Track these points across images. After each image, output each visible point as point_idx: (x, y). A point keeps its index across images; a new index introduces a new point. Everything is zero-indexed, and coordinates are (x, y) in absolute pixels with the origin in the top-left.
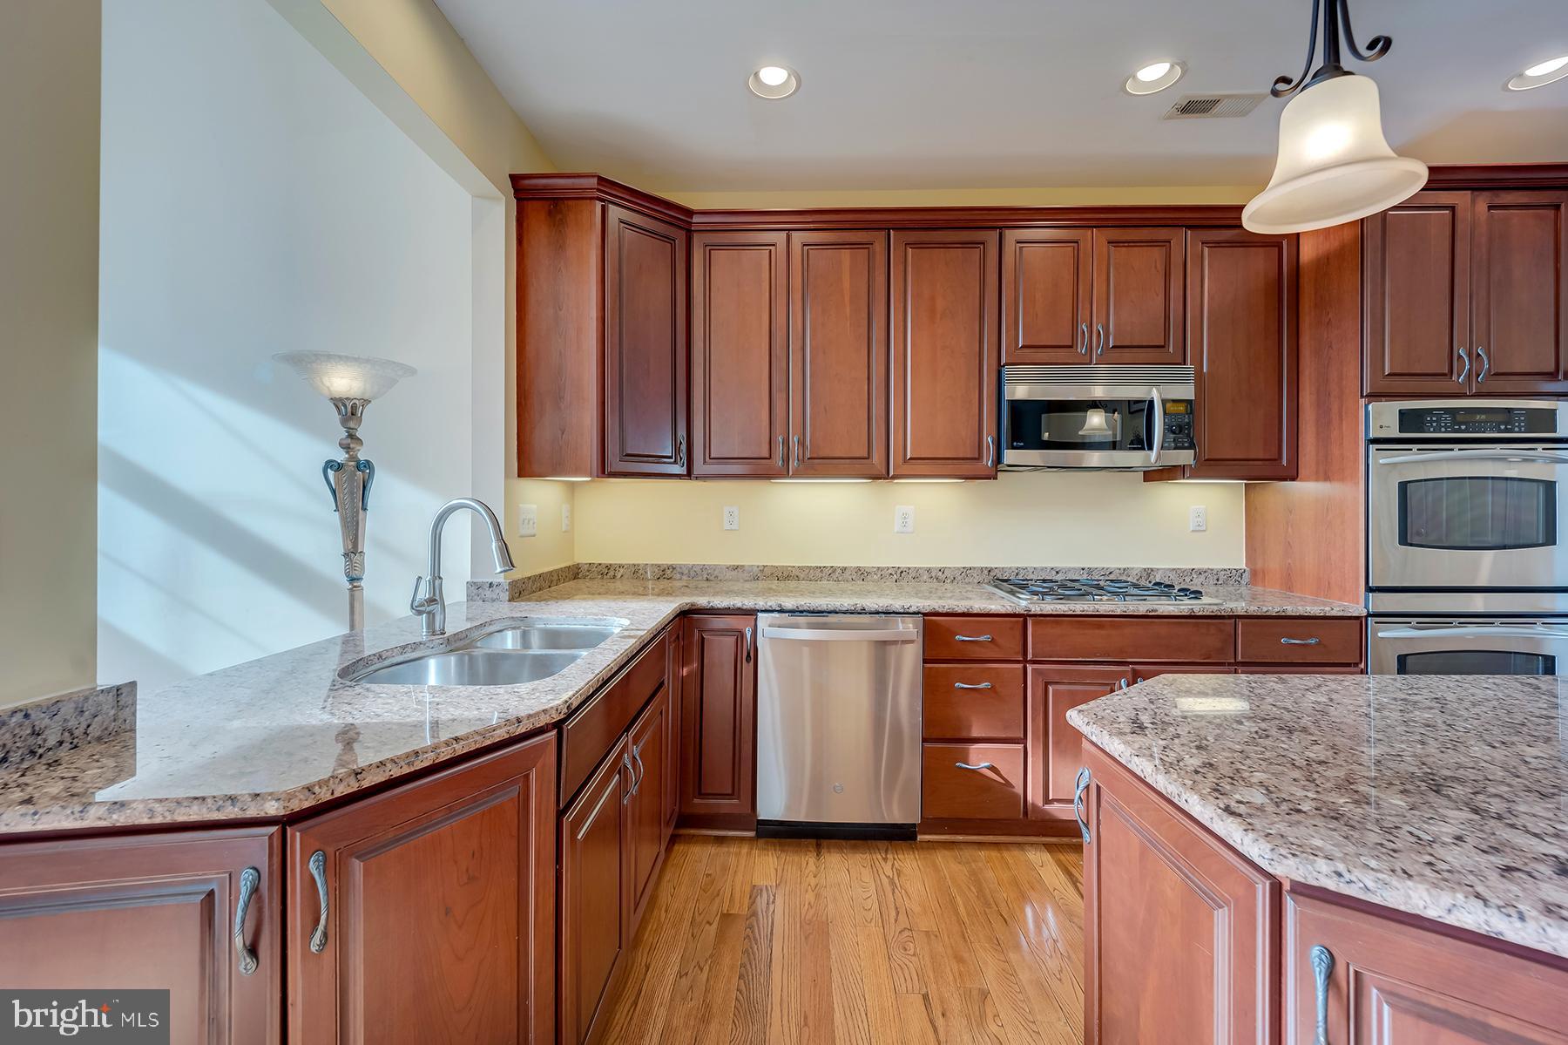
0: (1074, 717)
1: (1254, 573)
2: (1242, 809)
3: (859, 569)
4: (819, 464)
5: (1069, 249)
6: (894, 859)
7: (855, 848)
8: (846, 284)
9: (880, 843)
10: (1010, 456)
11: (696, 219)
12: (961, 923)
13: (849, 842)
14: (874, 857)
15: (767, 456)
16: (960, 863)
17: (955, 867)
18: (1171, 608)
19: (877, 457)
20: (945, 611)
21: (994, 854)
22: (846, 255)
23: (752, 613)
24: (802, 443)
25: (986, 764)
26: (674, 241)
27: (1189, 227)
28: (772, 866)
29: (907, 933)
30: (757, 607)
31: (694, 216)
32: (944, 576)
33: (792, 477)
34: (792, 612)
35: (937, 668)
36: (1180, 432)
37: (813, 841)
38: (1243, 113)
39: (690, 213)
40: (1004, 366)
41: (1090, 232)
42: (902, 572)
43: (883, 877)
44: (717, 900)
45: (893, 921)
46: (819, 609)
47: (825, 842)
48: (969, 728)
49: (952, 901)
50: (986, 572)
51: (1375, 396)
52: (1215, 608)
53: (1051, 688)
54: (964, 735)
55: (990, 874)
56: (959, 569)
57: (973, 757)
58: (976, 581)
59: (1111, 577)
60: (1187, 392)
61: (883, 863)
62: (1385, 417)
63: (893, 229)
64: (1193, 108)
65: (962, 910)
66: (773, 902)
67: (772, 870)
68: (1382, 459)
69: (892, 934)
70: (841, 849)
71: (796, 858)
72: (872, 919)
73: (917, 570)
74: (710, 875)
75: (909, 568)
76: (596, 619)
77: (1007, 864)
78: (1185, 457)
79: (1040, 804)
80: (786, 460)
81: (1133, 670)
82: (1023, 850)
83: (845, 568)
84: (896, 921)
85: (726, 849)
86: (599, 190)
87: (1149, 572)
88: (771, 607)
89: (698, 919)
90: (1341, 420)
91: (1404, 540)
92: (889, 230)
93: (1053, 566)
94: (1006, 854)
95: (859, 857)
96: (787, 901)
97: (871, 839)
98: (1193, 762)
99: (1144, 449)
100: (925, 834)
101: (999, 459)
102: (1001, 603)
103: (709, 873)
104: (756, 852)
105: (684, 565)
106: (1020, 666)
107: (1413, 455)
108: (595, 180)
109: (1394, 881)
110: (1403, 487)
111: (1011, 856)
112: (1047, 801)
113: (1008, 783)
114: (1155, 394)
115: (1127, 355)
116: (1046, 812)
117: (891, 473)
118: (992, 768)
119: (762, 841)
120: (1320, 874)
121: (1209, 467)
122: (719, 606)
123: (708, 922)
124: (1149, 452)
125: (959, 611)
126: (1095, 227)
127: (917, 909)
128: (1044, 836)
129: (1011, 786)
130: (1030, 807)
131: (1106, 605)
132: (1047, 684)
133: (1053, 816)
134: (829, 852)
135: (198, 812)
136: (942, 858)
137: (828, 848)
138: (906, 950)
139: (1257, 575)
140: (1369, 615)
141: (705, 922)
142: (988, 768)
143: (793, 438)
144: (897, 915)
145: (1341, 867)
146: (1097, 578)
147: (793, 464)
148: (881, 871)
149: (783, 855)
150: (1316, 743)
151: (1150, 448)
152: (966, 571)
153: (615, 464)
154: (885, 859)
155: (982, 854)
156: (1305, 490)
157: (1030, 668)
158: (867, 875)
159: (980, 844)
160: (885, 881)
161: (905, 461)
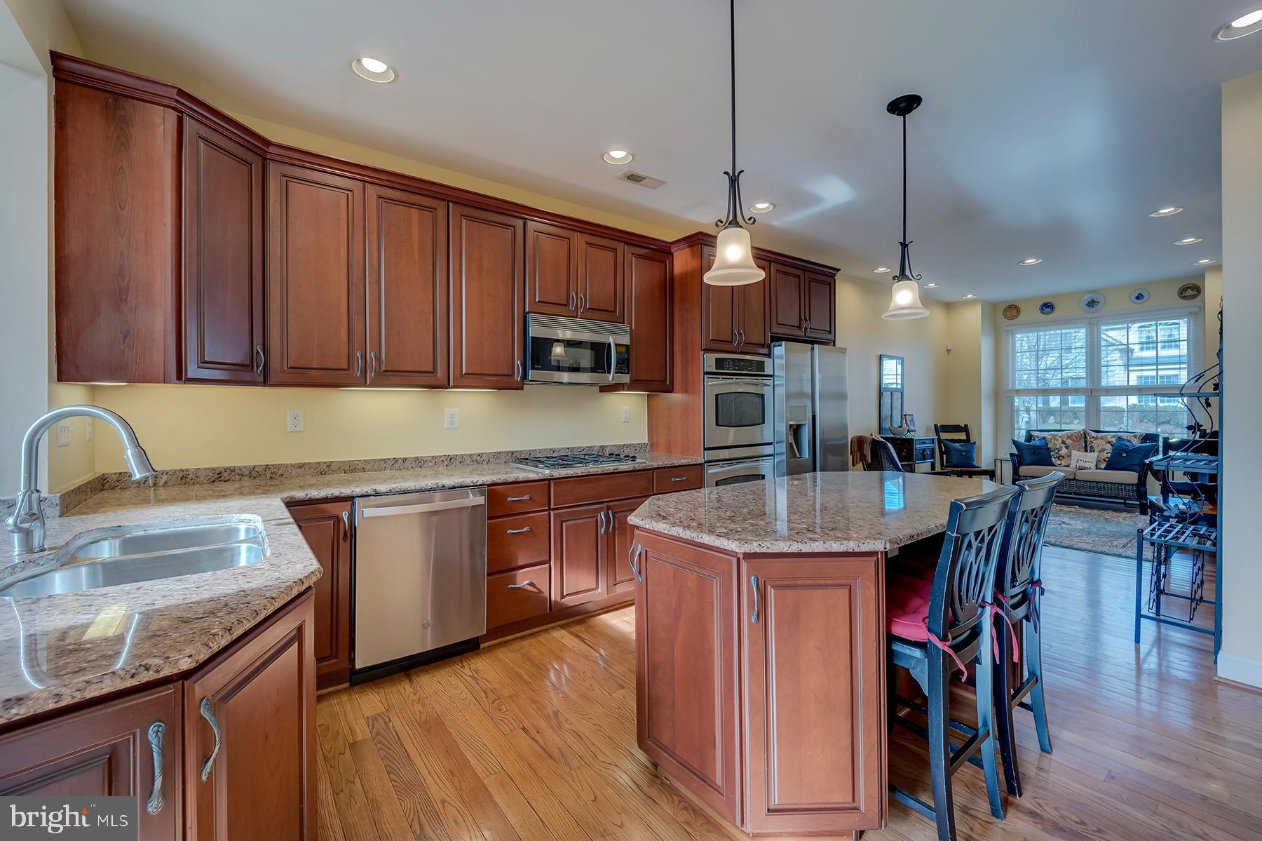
0: (632, 519)
1: (652, 445)
2: (722, 534)
3: (417, 458)
4: (391, 376)
5: (565, 243)
6: (469, 664)
7: (437, 668)
8: (415, 237)
9: (455, 659)
10: (532, 374)
11: (271, 149)
12: (527, 683)
13: (430, 665)
14: (454, 668)
15: (346, 367)
16: (514, 652)
17: (512, 655)
18: (625, 467)
19: (440, 372)
20: (501, 481)
21: (532, 641)
22: (415, 213)
23: (351, 499)
24: (379, 359)
25: (527, 582)
26: (251, 165)
27: (626, 243)
28: (375, 700)
29: (497, 702)
30: (354, 494)
31: (271, 148)
32: (482, 459)
33: (369, 386)
34: (387, 494)
35: (496, 522)
36: (623, 364)
37: (403, 674)
38: (654, 188)
39: (268, 143)
40: (528, 313)
41: (576, 234)
42: (451, 459)
43: (466, 677)
44: (340, 738)
45: (484, 699)
46: (409, 489)
47: (412, 672)
48: (516, 560)
49: (518, 674)
50: (510, 454)
51: (707, 350)
52: (644, 465)
53: (564, 524)
54: (513, 565)
55: (534, 652)
56: (492, 453)
57: (519, 579)
58: (503, 461)
59: (584, 452)
60: (626, 340)
61: (462, 669)
62: (709, 361)
63: (452, 202)
64: (633, 178)
65: (526, 677)
66: (390, 721)
67: (377, 702)
68: (710, 382)
69: (488, 706)
70: (426, 671)
71: (394, 689)
72: (470, 704)
73: (462, 456)
74: (322, 725)
75: (457, 456)
76: (209, 518)
77: (541, 642)
78: (626, 378)
79: (559, 600)
80: (364, 372)
81: (607, 506)
82: (548, 633)
83: (406, 459)
84: (487, 698)
85: (327, 703)
86: (176, 101)
87: (603, 448)
88: (367, 492)
89: (330, 755)
90: (693, 362)
91: (717, 425)
92: (448, 201)
93: (551, 448)
94: (540, 638)
95: (442, 672)
96: (400, 716)
97: (447, 658)
98: (694, 524)
99: (605, 373)
100: (485, 642)
101: (525, 377)
102: (530, 473)
103: (321, 723)
104: (356, 696)
105: (244, 467)
106: (547, 513)
107: (720, 381)
108: (175, 91)
109: (775, 543)
110: (717, 396)
111: (543, 638)
112: (563, 597)
113: (540, 591)
114: (611, 340)
115: (596, 314)
116: (562, 604)
117: (452, 384)
118: (531, 584)
119: (356, 689)
120: (754, 547)
121: (635, 385)
122: (318, 497)
123: (341, 754)
124: (608, 375)
125: (510, 481)
126: (579, 232)
127: (497, 686)
128: (559, 621)
129: (543, 593)
130: (553, 603)
131: (593, 468)
132: (562, 522)
133: (565, 605)
134: (418, 676)
135: (110, 684)
136: (500, 653)
137: (416, 674)
138: (500, 710)
139: (653, 445)
140: (706, 462)
141: (337, 755)
142: (528, 584)
143: (370, 354)
144: (486, 693)
145: (760, 543)
146: (576, 453)
147: (370, 375)
148: (463, 675)
149: (382, 691)
150: (726, 511)
151: (609, 372)
152: (497, 455)
153: (192, 370)
154: (463, 667)
155: (525, 642)
156: (676, 397)
157: (552, 513)
158: (454, 680)
159: (522, 638)
160: (469, 679)
161: (462, 375)
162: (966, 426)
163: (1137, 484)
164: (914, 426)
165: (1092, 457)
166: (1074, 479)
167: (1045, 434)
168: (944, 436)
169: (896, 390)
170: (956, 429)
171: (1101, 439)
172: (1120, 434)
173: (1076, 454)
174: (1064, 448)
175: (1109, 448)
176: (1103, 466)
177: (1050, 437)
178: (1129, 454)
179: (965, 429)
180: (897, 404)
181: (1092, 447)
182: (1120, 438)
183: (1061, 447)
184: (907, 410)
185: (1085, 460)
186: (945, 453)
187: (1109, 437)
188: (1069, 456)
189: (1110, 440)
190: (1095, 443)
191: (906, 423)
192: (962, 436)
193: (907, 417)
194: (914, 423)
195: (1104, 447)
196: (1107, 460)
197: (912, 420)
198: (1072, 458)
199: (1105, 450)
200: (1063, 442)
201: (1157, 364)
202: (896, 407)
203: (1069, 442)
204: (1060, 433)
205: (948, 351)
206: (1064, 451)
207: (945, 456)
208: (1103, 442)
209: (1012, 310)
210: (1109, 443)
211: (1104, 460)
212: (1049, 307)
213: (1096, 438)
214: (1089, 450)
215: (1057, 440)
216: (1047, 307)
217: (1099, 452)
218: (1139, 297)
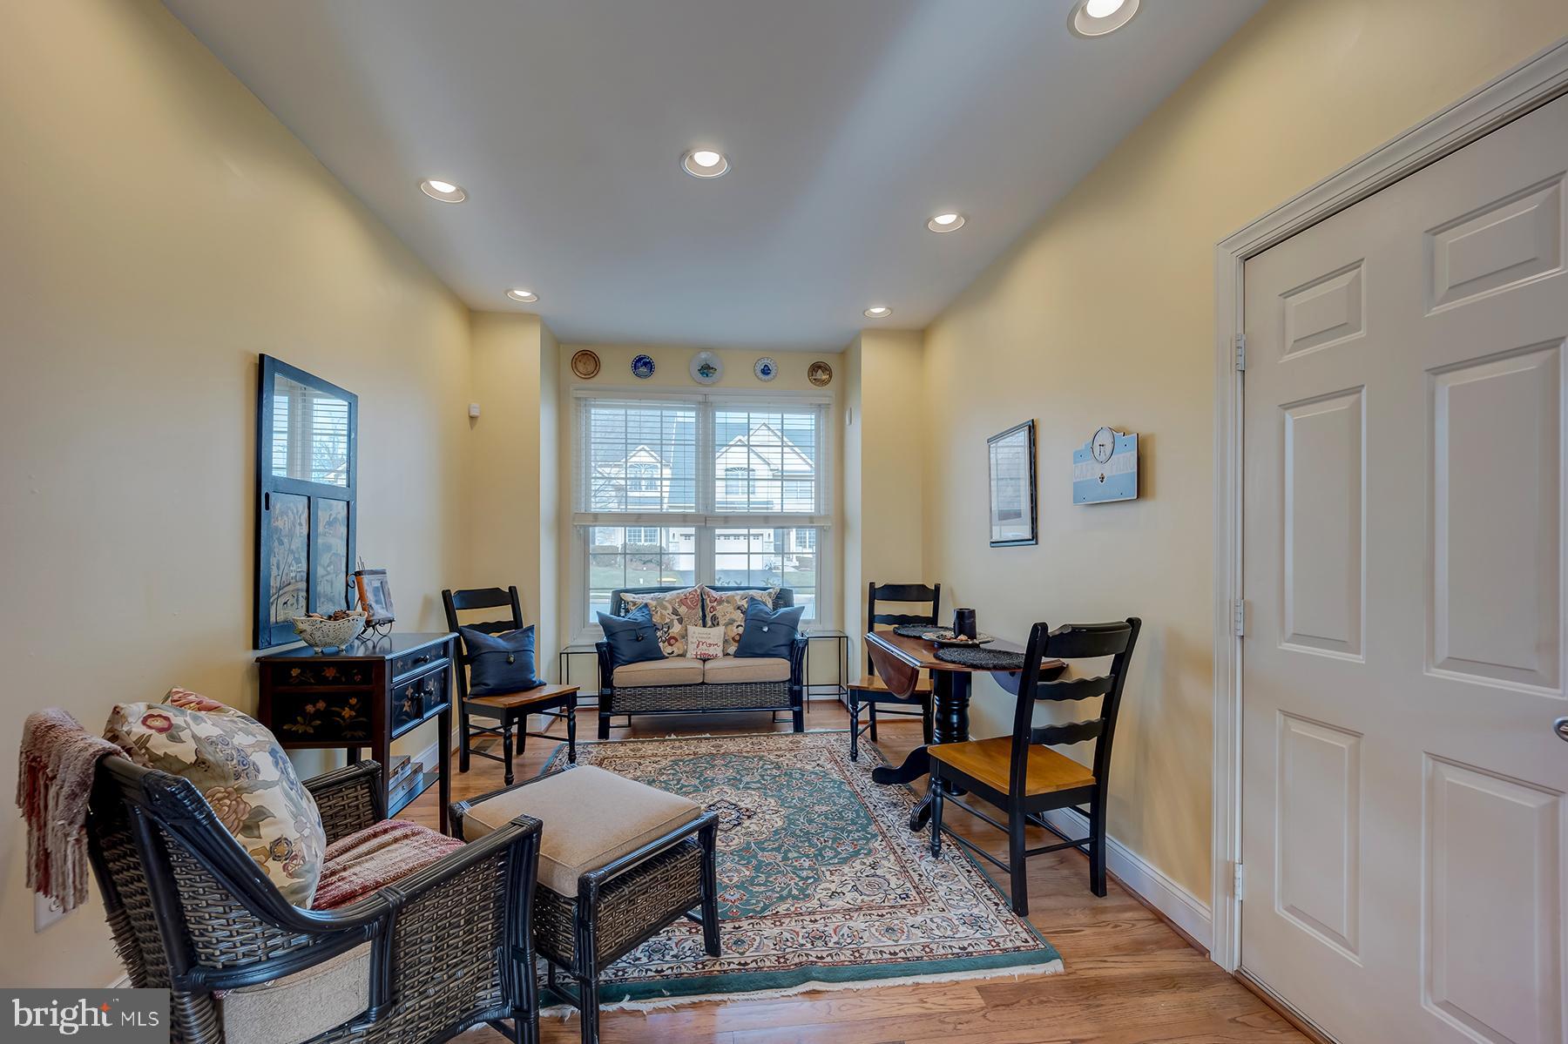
162: (513, 590)
163: (790, 680)
164: (388, 606)
165: (716, 634)
166: (703, 683)
167: (647, 598)
168: (466, 617)
169: (330, 492)
170: (491, 597)
171: (728, 602)
172: (751, 592)
173: (695, 632)
174: (676, 622)
175: (739, 616)
176: (732, 649)
177: (654, 603)
178: (771, 626)
179: (510, 597)
180: (332, 541)
181: (714, 618)
182: (752, 599)
183: (672, 620)
184: (366, 557)
185: (709, 641)
186: (469, 660)
187: (738, 598)
188: (685, 636)
189: (740, 603)
190: (720, 610)
191: (362, 598)
192: (504, 613)
193: (366, 579)
194: (387, 595)
195: (733, 617)
196: (737, 638)
197: (382, 589)
198: (690, 639)
199: (734, 621)
200: (675, 612)
201: (782, 480)
202: (328, 548)
203: (683, 610)
204: (668, 595)
205: (473, 418)
206: (676, 629)
207: (468, 668)
208: (730, 608)
209: (586, 360)
210: (739, 608)
211: (733, 639)
212: (645, 364)
213: (720, 602)
214: (709, 623)
215: (665, 608)
216: (643, 365)
217: (727, 625)
218: (766, 371)
